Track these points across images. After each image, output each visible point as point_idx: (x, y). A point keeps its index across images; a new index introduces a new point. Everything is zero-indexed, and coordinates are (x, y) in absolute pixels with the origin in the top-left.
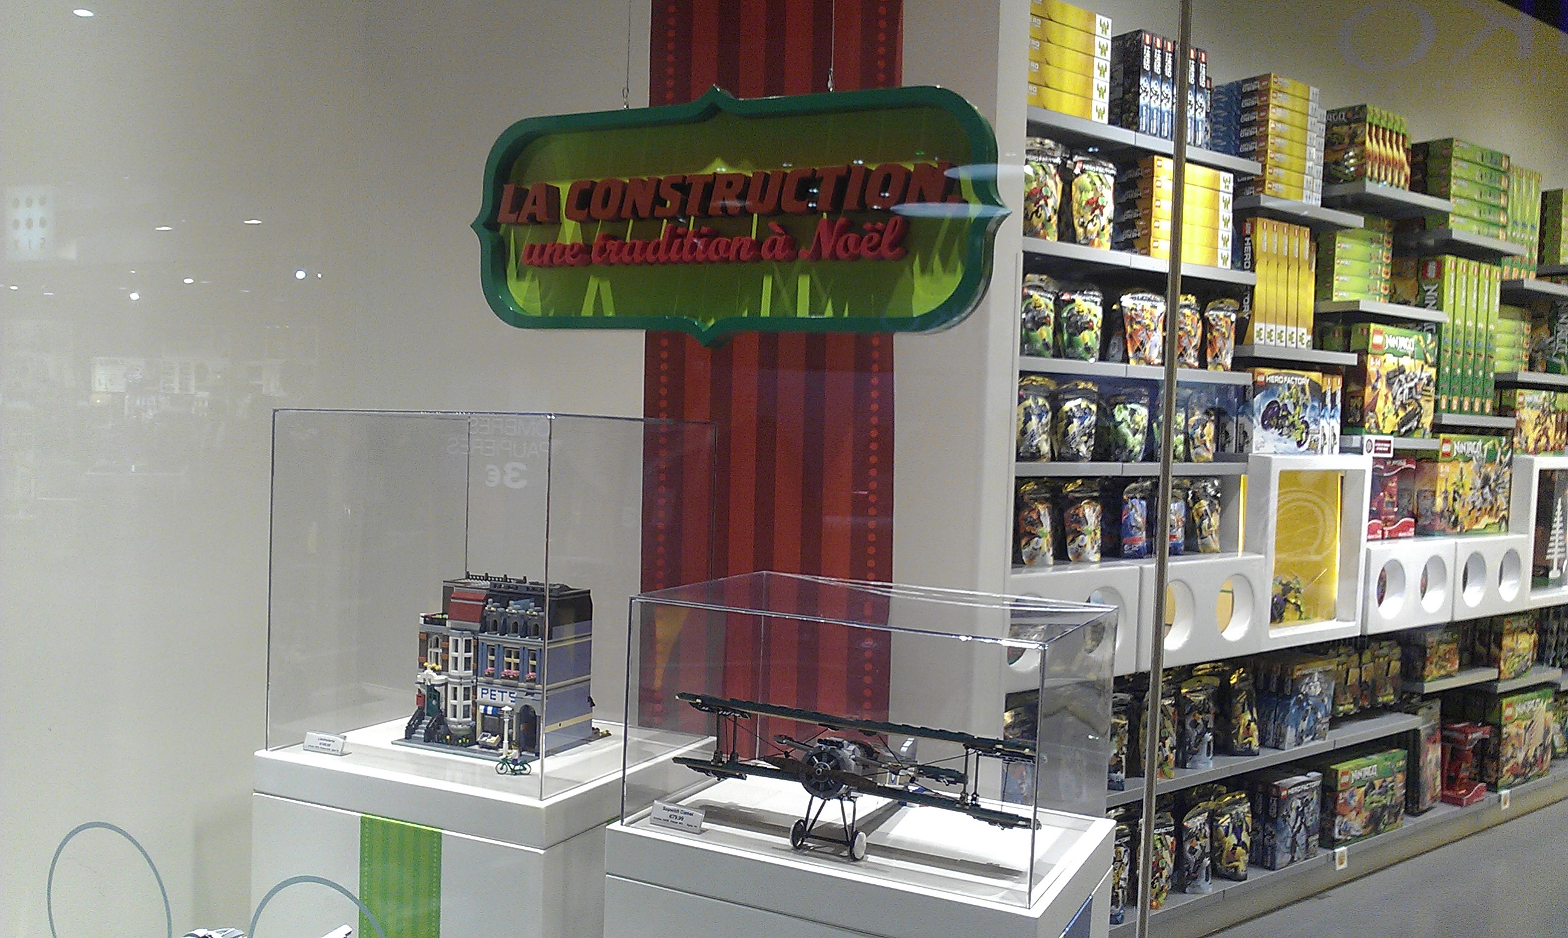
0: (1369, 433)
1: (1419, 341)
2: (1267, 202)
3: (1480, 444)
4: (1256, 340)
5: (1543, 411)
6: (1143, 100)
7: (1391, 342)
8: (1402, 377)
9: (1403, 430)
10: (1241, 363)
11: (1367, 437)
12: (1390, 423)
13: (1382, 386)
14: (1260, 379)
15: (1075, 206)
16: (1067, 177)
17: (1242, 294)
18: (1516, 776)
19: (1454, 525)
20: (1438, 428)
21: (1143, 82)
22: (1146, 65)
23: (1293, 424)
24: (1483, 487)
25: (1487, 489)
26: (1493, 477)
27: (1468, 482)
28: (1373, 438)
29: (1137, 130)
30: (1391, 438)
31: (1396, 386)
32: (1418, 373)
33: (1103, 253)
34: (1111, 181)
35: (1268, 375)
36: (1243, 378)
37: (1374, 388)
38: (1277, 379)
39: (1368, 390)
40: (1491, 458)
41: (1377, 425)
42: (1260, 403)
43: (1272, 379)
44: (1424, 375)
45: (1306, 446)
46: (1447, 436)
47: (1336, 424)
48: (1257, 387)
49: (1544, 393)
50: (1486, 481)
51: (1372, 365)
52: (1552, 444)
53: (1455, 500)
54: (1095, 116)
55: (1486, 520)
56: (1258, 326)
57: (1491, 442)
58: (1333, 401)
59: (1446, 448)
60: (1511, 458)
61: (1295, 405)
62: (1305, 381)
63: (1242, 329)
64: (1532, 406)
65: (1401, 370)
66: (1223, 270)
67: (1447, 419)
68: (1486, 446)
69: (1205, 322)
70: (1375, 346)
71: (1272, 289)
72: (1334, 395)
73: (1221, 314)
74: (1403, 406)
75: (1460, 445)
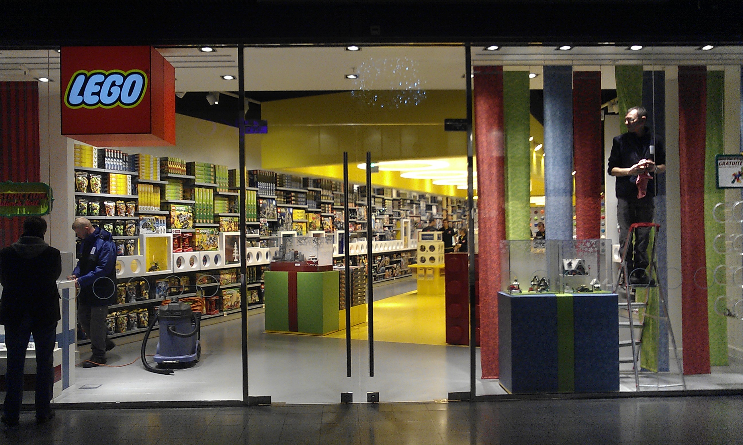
0: (173, 228)
1: (186, 208)
2: (139, 180)
3: (208, 230)
4: (139, 210)
5: (229, 222)
6: (106, 163)
7: (178, 208)
8: (182, 216)
9: (183, 228)
10: (136, 215)
11: (172, 229)
12: (180, 226)
13: (176, 218)
14: (141, 218)
15: (91, 185)
16: (89, 178)
17: (136, 200)
18: (229, 308)
19: (202, 249)
20: (194, 227)
21: (106, 159)
22: (107, 156)
23: (151, 227)
24: (210, 240)
25: (211, 241)
26: (213, 237)
27: (205, 239)
28: (175, 230)
29: (105, 169)
30: (180, 229)
31: (180, 218)
32: (187, 215)
33: (99, 194)
34: (100, 179)
35: (143, 217)
36: (137, 218)
37: (174, 219)
38: (146, 218)
39: (172, 219)
40: (212, 233)
41: (175, 227)
42: (141, 223)
43: (144, 218)
44: (188, 215)
45: (155, 232)
46: (198, 229)
47: (165, 227)
48: (140, 220)
49: (229, 218)
50: (211, 238)
51: (172, 214)
52: (233, 229)
53: (201, 243)
54: (94, 167)
55: (212, 247)
56: (139, 207)
57: (211, 230)
58: (164, 223)
59: (198, 231)
60: (219, 233)
61: (151, 223)
62: (154, 218)
63: (136, 208)
64: (225, 221)
65: (181, 214)
66: (129, 195)
67: (197, 225)
68: (210, 231)
69: (126, 206)
70: (174, 209)
71: (143, 199)
72: (164, 221)
73: (131, 205)
74: (183, 222)
75: (202, 230)
